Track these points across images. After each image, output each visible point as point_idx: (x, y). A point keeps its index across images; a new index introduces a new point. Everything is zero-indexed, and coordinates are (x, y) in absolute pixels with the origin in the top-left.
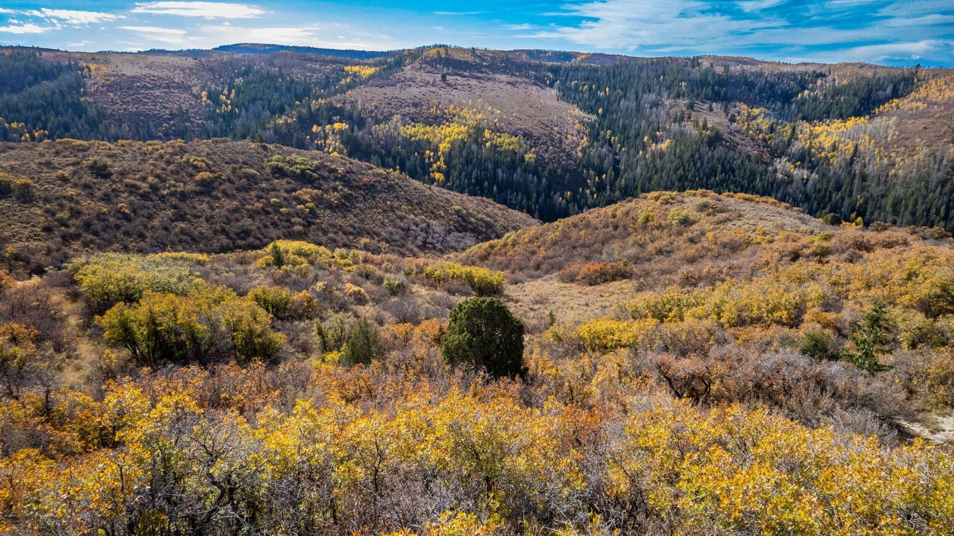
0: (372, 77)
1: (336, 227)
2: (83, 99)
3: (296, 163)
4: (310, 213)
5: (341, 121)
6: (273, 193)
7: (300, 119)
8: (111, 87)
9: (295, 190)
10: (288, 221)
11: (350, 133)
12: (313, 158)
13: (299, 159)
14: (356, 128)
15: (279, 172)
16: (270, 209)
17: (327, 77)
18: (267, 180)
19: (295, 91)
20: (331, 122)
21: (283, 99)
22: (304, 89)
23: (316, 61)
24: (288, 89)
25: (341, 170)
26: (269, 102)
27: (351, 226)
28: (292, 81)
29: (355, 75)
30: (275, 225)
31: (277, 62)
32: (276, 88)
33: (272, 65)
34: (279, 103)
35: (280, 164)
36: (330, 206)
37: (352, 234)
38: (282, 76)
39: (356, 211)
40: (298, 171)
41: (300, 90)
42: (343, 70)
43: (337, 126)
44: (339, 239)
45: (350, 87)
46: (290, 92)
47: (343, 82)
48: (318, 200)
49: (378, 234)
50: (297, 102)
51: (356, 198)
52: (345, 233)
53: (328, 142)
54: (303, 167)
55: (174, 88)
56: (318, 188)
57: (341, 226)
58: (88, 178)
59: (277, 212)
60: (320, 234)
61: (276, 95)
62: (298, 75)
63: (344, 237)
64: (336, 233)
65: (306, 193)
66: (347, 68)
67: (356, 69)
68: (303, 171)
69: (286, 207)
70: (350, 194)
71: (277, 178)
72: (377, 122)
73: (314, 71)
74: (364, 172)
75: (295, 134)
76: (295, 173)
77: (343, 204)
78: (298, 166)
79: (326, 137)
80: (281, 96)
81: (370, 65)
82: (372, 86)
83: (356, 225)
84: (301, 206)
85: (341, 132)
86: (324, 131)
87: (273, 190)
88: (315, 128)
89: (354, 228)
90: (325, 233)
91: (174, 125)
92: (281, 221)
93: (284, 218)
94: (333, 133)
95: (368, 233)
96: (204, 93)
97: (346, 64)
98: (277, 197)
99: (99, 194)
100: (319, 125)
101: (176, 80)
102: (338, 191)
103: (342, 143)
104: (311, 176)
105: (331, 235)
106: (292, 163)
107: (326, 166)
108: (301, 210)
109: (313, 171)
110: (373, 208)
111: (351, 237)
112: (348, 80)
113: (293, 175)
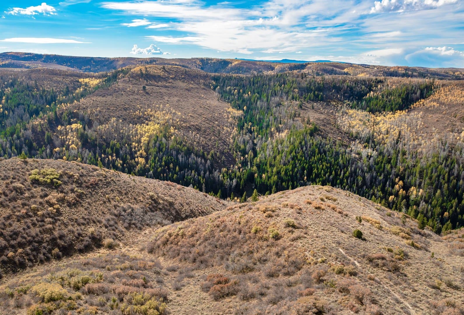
1: (73, 220)
3: (47, 175)
4: (56, 212)
6: (33, 200)
9: (46, 195)
10: (43, 221)
12: (59, 168)
13: (49, 171)
15: (36, 182)
16: (31, 214)
18: (29, 190)
25: (76, 175)
27: (83, 218)
30: (34, 225)
35: (37, 177)
36: (70, 205)
37: (83, 224)
39: (86, 205)
40: (49, 181)
44: (75, 229)
48: (61, 201)
49: (100, 222)
51: (86, 195)
52: (79, 225)
54: (52, 177)
56: (62, 192)
57: (76, 219)
59: (36, 214)
60: (63, 227)
63: (79, 228)
64: (73, 225)
65: (54, 196)
68: (52, 180)
69: (42, 210)
70: (83, 193)
71: (35, 187)
74: (91, 174)
76: (46, 182)
77: (78, 201)
78: (48, 176)
83: (86, 217)
84: (51, 208)
87: (33, 197)
89: (85, 220)
90: (66, 225)
92: (38, 221)
93: (39, 219)
95: (94, 222)
98: (35, 202)
102: (74, 193)
104: (57, 183)
105: (70, 227)
106: (45, 175)
107: (67, 173)
108: (51, 211)
109: (58, 179)
110: (96, 201)
111: (83, 227)
113: (45, 184)
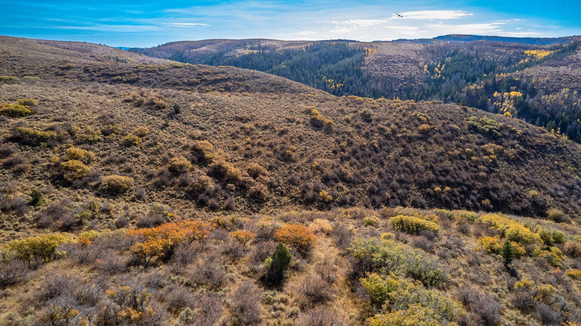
0: (546, 58)
1: (510, 177)
2: (362, 68)
3: (486, 124)
4: (492, 163)
5: (516, 90)
6: (468, 144)
7: (486, 87)
8: (377, 62)
9: (483, 144)
10: (476, 167)
11: (522, 99)
12: (499, 121)
13: (489, 121)
14: (528, 96)
15: (473, 129)
16: (464, 156)
17: (510, 58)
18: (465, 134)
19: (485, 67)
20: (509, 91)
21: (475, 72)
22: (491, 66)
23: (503, 47)
24: (480, 66)
25: (519, 132)
26: (466, 73)
27: (523, 177)
28: (484, 60)
29: (532, 57)
30: (466, 168)
31: (475, 47)
32: (472, 65)
33: (472, 49)
34: (472, 75)
35: (475, 123)
36: (508, 159)
37: (523, 184)
38: (477, 57)
39: (528, 166)
40: (487, 130)
41: (488, 66)
42: (523, 53)
43: (513, 94)
44: (512, 187)
45: (526, 66)
46: (481, 68)
47: (522, 61)
48: (500, 153)
49: (544, 188)
50: (485, 75)
51: (529, 155)
52: (517, 183)
53: (504, 104)
54: (491, 127)
55: (409, 62)
56: (500, 144)
57: (514, 177)
58: (360, 122)
59: (469, 158)
60: (498, 180)
61: (471, 70)
62: (488, 57)
63: (516, 186)
64: (510, 182)
65: (491, 147)
66: (526, 52)
67: (534, 52)
68: (491, 130)
69: (476, 156)
70: (524, 152)
71: (472, 133)
72: (547, 93)
73: (500, 53)
74: (538, 135)
75: (481, 97)
76: (485, 130)
77: (518, 158)
78: (488, 126)
79: (503, 101)
80: (474, 70)
81: (546, 50)
82: (546, 65)
83: (527, 178)
84: (487, 157)
85: (515, 98)
86: (502, 96)
87: (468, 141)
88: (495, 94)
89: (525, 180)
90: (502, 180)
91: (405, 85)
92: (471, 166)
93: (473, 164)
94: (509, 98)
95: (536, 186)
96: (426, 66)
97: (526, 49)
98: (470, 147)
99: (363, 132)
100: (499, 92)
101: (411, 58)
102: (515, 149)
103: (515, 106)
104: (496, 134)
105: (506, 183)
106: (483, 123)
107: (508, 128)
108: (486, 159)
109: (498, 131)
110: (541, 165)
111: (522, 187)
112: (526, 61)
113: (483, 132)
